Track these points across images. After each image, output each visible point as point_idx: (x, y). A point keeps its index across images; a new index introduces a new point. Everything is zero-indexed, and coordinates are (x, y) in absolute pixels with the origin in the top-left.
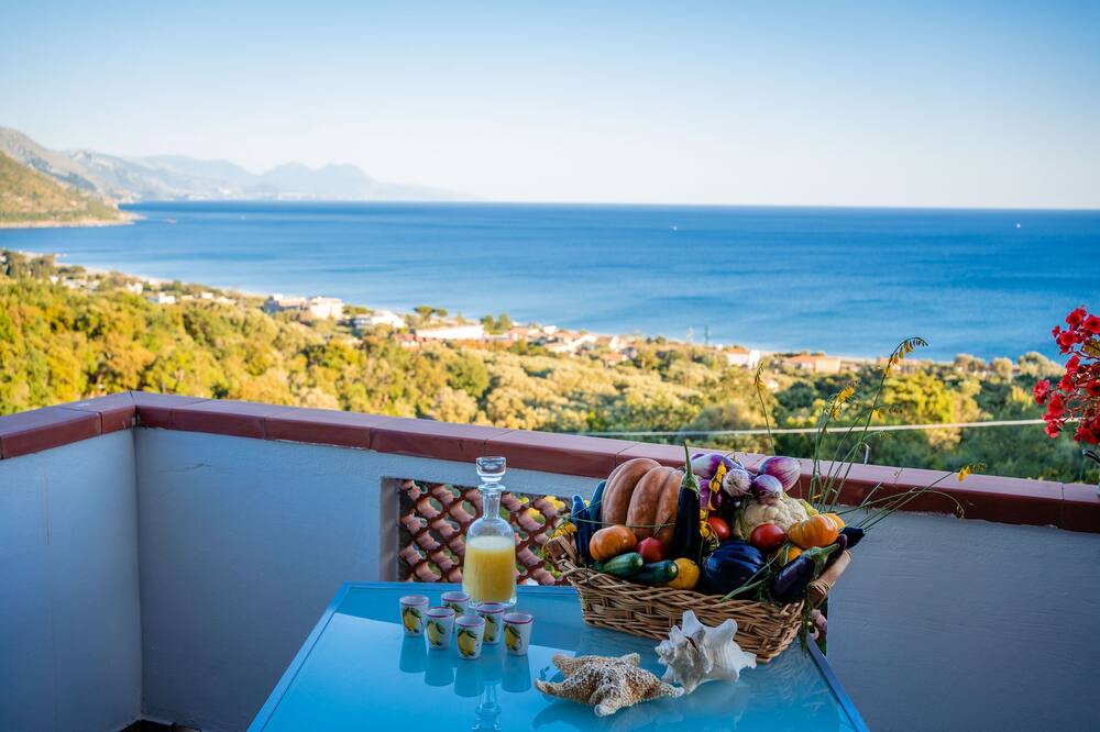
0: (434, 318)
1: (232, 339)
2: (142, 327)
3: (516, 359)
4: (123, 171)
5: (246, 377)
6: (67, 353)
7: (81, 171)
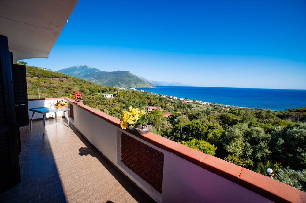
0: (187, 100)
1: (164, 101)
2: (154, 99)
3: (195, 104)
4: (156, 83)
5: (164, 104)
6: (146, 101)
7: (152, 83)
